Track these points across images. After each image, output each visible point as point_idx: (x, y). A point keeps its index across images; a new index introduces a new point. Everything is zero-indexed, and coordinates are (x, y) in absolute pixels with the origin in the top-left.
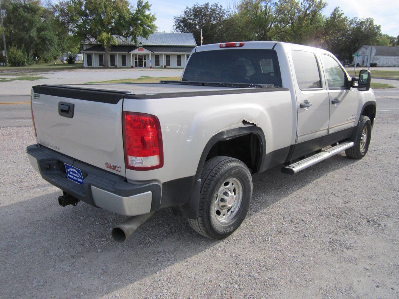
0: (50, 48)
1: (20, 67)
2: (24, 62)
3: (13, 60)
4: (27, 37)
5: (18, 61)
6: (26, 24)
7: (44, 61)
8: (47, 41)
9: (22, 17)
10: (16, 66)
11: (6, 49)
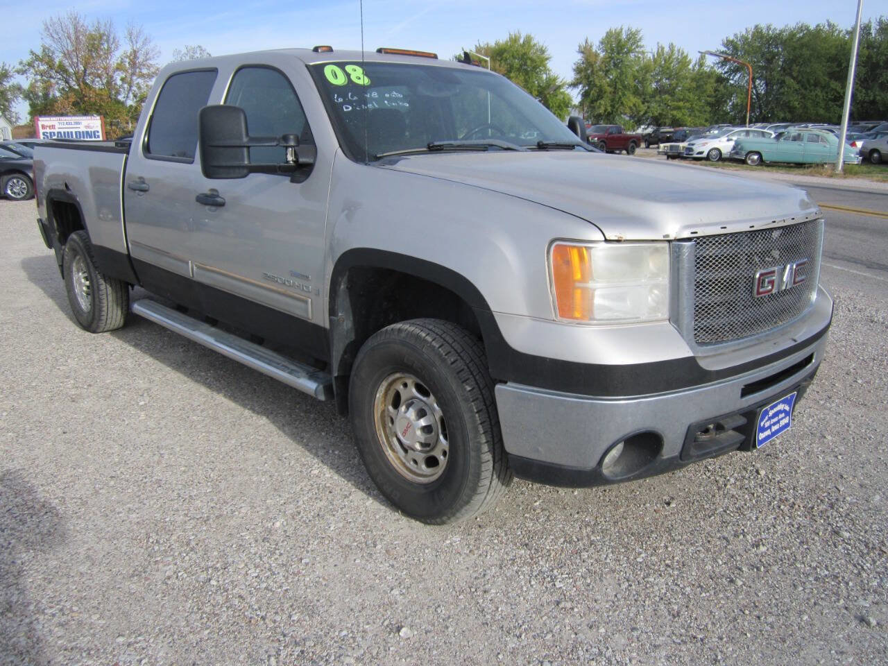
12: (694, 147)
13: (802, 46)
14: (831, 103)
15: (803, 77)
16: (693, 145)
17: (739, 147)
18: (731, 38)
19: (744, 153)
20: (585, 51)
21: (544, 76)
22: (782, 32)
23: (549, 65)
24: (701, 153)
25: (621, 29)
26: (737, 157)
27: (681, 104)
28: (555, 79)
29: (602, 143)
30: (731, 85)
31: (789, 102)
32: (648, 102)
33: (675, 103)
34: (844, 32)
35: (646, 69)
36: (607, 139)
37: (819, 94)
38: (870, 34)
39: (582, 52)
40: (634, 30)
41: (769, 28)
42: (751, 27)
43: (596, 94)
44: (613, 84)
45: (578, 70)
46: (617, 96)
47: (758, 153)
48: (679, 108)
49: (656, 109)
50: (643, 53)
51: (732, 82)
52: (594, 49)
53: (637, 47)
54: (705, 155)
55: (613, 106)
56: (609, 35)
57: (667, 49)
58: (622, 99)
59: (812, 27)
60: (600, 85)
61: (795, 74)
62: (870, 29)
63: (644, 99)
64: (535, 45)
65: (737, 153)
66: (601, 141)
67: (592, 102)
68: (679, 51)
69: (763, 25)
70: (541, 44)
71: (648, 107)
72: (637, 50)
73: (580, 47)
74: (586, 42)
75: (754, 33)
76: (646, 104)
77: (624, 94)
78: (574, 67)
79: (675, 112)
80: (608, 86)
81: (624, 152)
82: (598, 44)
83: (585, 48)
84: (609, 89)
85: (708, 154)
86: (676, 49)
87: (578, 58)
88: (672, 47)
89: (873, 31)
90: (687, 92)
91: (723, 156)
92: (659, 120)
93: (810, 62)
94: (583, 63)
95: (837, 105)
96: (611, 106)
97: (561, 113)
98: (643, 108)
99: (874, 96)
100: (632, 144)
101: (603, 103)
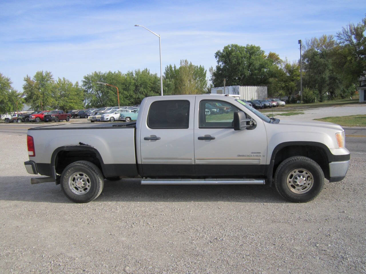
0: (340, 86)
1: (310, 103)
2: (314, 99)
3: (305, 98)
4: (319, 79)
5: (309, 99)
6: (321, 68)
7: (341, 98)
8: (337, 80)
9: (317, 62)
10: (307, 103)
11: (302, 89)
12: (104, 117)
13: (113, 79)
14: (125, 99)
15: (115, 90)
16: (104, 116)
17: (123, 116)
18: (87, 76)
19: (125, 118)
20: (27, 80)
21: (10, 91)
22: (105, 74)
23: (12, 85)
24: (107, 119)
25: (42, 72)
26: (121, 119)
27: (72, 101)
28: (16, 92)
29: (57, 118)
30: (89, 93)
31: (112, 99)
32: (58, 100)
33: (70, 100)
34: (124, 75)
35: (55, 88)
36: (58, 116)
37: (121, 96)
38: (133, 75)
39: (27, 81)
40: (48, 72)
41: (100, 73)
42: (94, 72)
43: (36, 98)
44: (43, 93)
45: (25, 88)
46: (45, 98)
47: (130, 118)
48: (71, 102)
49: (62, 103)
50: (53, 81)
51: (89, 92)
52: (31, 79)
53: (51, 79)
54: (109, 119)
55: (44, 103)
56: (38, 74)
57: (62, 80)
58: (47, 99)
59: (113, 73)
60: (37, 94)
61: (112, 89)
62: (133, 74)
63: (56, 99)
64: (3, 77)
65: (122, 118)
66: (57, 117)
67: (34, 101)
68: (67, 80)
69: (97, 72)
70: (6, 77)
71: (59, 103)
72: (51, 80)
73: (24, 78)
74: (27, 77)
75: (95, 74)
76: (58, 101)
77: (48, 98)
78: (23, 87)
79: (70, 104)
80: (41, 94)
81: (65, 121)
82: (33, 77)
83: (27, 79)
84: (41, 96)
85: (110, 119)
86: (66, 80)
87: (25, 83)
88: (64, 79)
89: (134, 75)
90: (73, 96)
91: (115, 120)
92: (64, 107)
93: (116, 85)
94: (27, 85)
95: (127, 100)
96: (43, 102)
97: (21, 106)
98: (57, 103)
99: (139, 96)
100: (68, 117)
101: (39, 101)
